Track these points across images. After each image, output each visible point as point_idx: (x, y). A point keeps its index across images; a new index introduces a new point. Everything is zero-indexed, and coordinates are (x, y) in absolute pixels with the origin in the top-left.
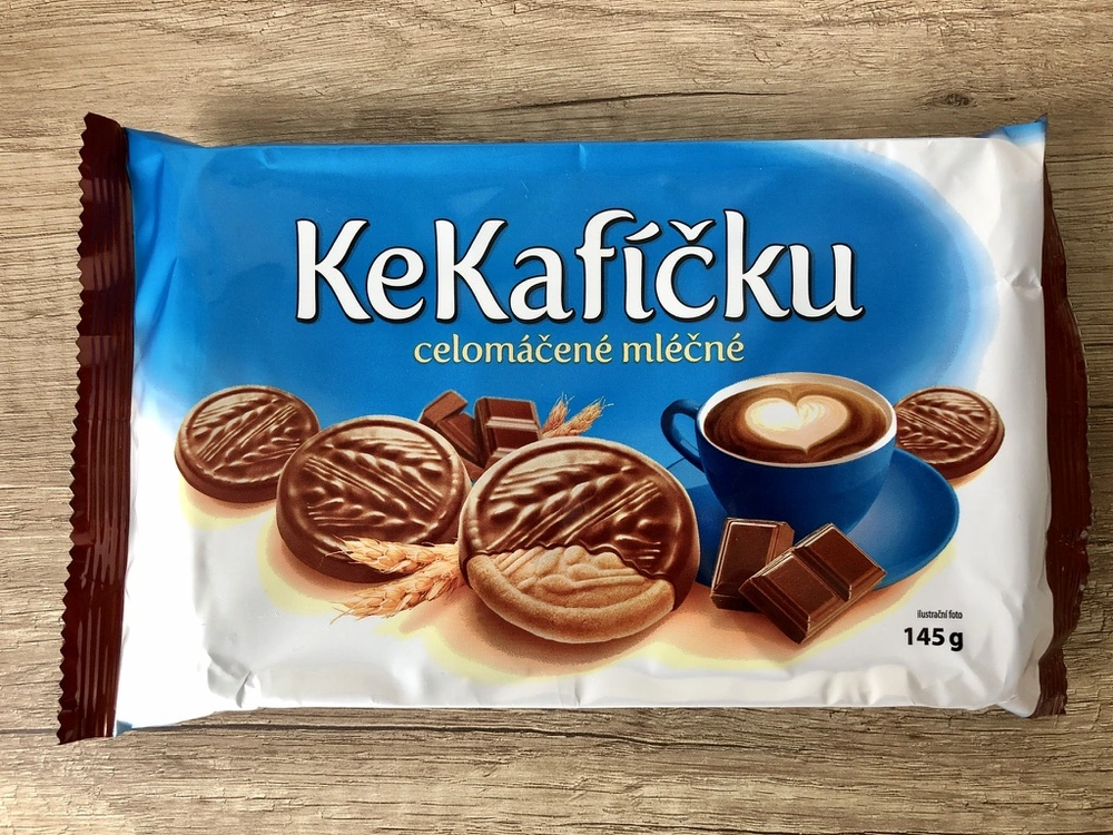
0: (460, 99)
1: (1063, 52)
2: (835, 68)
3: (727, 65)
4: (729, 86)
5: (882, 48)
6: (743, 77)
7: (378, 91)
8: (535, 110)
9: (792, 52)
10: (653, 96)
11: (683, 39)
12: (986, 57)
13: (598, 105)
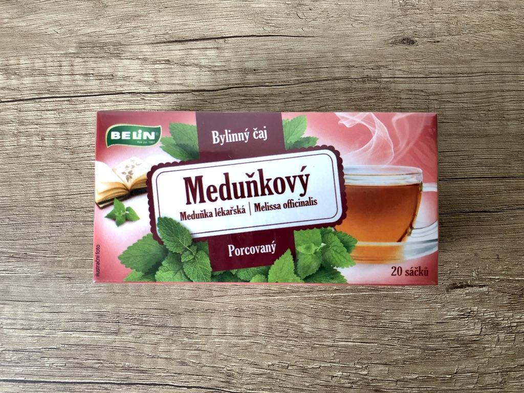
0: (134, 37)
1: (467, 16)
2: (341, 22)
3: (282, 20)
4: (282, 32)
5: (368, 12)
6: (291, 27)
7: (89, 31)
8: (175, 44)
9: (318, 13)
10: (241, 37)
11: (257, 6)
12: (424, 18)
13: (210, 41)
